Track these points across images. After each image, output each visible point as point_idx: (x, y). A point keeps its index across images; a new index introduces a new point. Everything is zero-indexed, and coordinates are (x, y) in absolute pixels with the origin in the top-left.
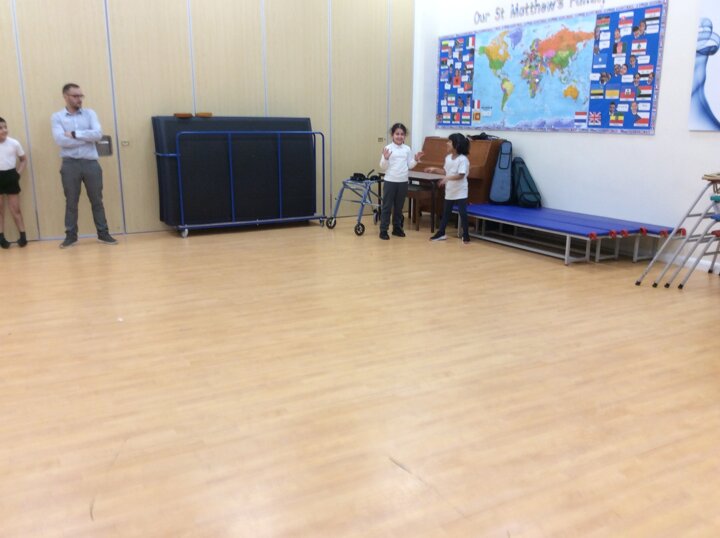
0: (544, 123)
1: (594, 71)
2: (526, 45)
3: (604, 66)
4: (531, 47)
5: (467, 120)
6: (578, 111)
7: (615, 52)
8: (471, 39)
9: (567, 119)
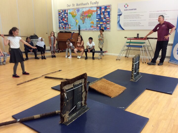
1: (97, 18)
3: (99, 17)
4: (82, 13)
5: (67, 29)
6: (94, 26)
7: (101, 15)
8: (66, 11)
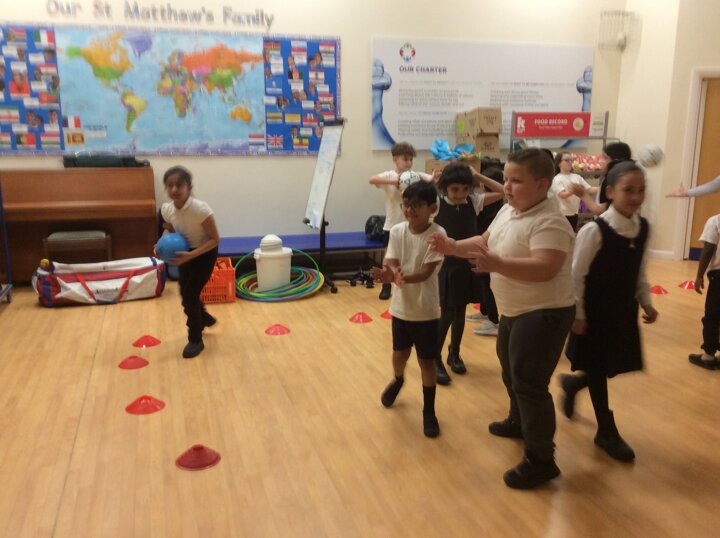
0: (206, 147)
1: (267, 94)
2: (159, 55)
3: (279, 90)
4: (171, 59)
5: (56, 143)
6: (253, 132)
7: (291, 78)
8: (43, 34)
9: (238, 142)
